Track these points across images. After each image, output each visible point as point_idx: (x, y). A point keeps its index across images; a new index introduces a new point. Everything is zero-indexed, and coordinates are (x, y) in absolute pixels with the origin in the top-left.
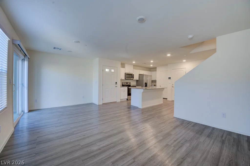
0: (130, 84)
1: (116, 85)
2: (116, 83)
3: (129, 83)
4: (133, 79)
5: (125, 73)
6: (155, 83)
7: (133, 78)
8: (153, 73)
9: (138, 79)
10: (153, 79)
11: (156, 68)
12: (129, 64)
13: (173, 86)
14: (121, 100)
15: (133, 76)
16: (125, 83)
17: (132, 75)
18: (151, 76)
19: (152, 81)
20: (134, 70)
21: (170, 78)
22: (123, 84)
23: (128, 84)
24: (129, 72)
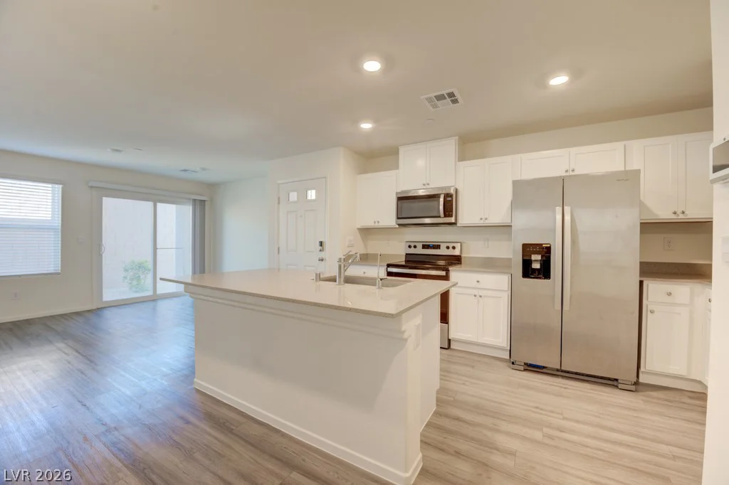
1: (322, 255)
2: (321, 244)
4: (446, 220)
7: (449, 214)
15: (450, 202)
16: (419, 246)
17: (437, 196)
24: (424, 185)
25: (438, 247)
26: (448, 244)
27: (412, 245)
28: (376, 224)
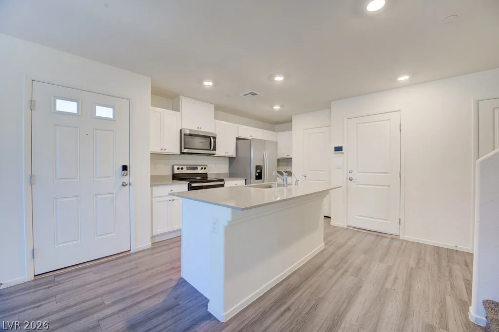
0: (203, 171)
1: (126, 179)
2: (125, 168)
3: (199, 168)
4: (213, 152)
5: (181, 131)
6: (287, 165)
7: (215, 149)
8: (281, 138)
9: (232, 154)
10: (282, 155)
11: (289, 121)
12: (197, 99)
13: (350, 176)
14: (153, 237)
15: (215, 142)
16: (185, 168)
17: (209, 137)
18: (276, 143)
19: (278, 160)
20: (218, 121)
21: (338, 149)
22: (176, 172)
23: (199, 171)
24: (198, 128)
25: (196, 168)
26: (202, 166)
27: (180, 167)
28: (163, 151)
